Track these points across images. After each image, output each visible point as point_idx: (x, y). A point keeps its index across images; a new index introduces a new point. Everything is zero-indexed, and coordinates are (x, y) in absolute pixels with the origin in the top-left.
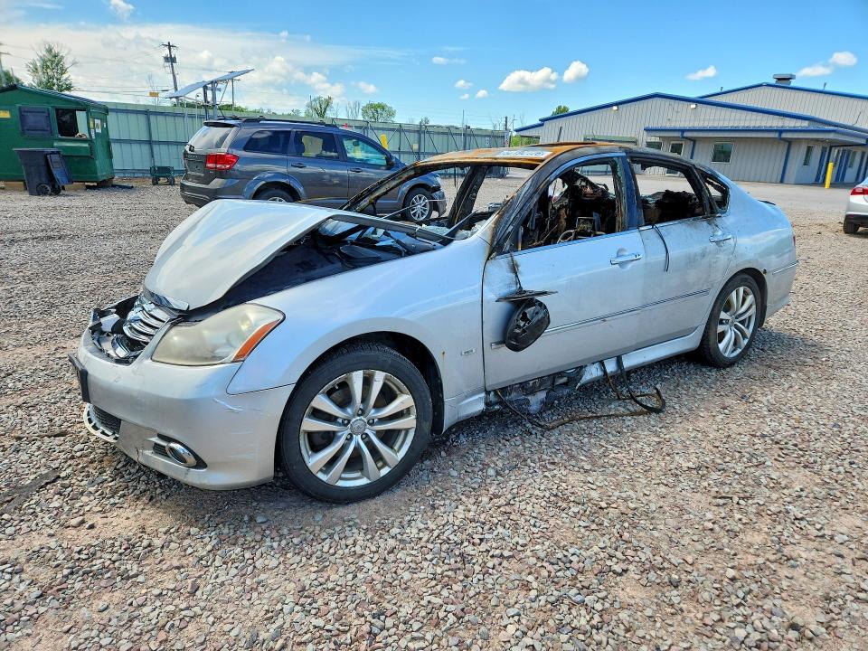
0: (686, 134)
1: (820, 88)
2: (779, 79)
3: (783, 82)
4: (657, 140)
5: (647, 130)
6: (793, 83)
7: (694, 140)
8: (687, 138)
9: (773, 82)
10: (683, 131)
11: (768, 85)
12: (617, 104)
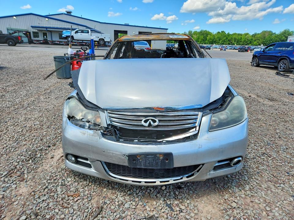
0: (48, 29)
1: (81, 17)
2: (67, 12)
3: (69, 13)
4: (36, 31)
5: (32, 27)
6: (72, 14)
7: (51, 31)
8: (48, 30)
9: (66, 13)
10: (47, 28)
11: (65, 14)
12: (16, 16)
